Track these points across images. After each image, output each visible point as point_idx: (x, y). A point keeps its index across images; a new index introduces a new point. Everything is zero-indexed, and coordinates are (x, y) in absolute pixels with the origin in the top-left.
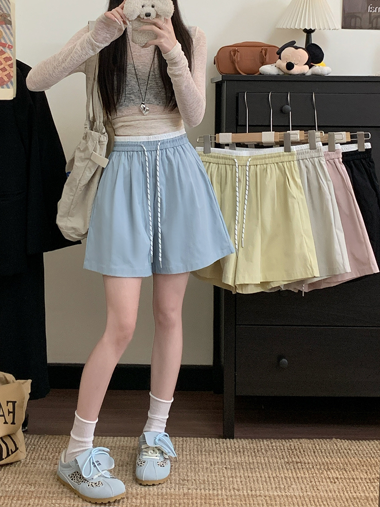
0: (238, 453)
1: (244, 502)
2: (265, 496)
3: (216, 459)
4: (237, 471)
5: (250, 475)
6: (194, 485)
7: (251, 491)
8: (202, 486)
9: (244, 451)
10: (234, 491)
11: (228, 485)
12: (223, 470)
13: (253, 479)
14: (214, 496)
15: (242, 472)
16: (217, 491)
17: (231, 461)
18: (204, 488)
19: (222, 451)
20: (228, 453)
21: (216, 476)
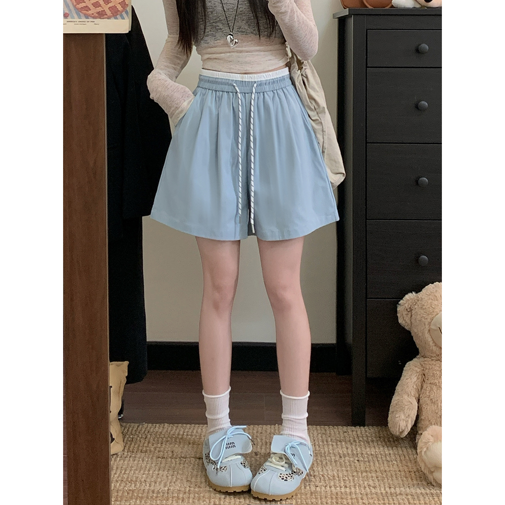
1: (382, 502)
2: (407, 495)
3: (345, 449)
4: (372, 464)
5: (387, 468)
6: (322, 482)
7: (390, 488)
8: (332, 483)
9: (377, 441)
10: (370, 488)
11: (362, 482)
12: (355, 463)
13: (391, 474)
14: (346, 494)
15: (378, 465)
16: (350, 488)
17: (364, 453)
18: (334, 485)
19: (351, 441)
20: (359, 442)
21: (347, 471)
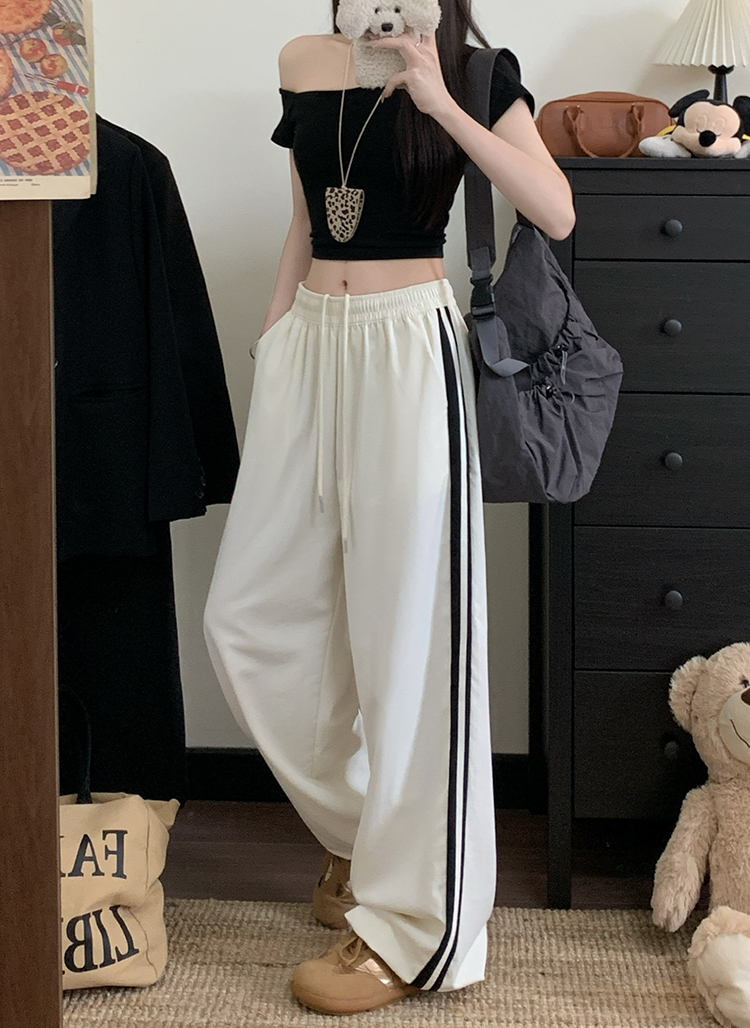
0: (570, 942)
3: (524, 953)
4: (567, 981)
5: (594, 989)
6: (478, 1012)
9: (581, 937)
11: (547, 1013)
12: (536, 978)
15: (577, 983)
17: (555, 959)
18: (497, 1019)
19: (536, 937)
21: (522, 992)
